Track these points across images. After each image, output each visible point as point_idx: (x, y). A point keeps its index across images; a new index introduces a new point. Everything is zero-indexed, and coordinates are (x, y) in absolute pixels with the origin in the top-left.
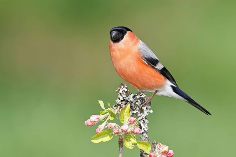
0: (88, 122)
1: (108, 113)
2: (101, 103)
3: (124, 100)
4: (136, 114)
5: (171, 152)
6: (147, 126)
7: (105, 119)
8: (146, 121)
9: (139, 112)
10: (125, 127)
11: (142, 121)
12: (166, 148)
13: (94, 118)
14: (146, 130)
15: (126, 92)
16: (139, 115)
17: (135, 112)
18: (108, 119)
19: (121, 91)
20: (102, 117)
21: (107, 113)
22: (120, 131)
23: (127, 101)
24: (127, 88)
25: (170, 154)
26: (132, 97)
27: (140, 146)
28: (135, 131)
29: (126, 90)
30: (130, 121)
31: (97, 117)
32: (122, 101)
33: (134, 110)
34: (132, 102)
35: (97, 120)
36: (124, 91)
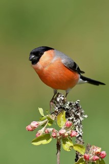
0: (29, 127)
1: (47, 120)
2: (41, 110)
3: (61, 108)
4: (72, 120)
5: (104, 152)
6: (81, 131)
7: (43, 125)
8: (81, 126)
9: (75, 118)
10: (63, 131)
11: (77, 127)
12: (99, 150)
13: (34, 124)
14: (81, 134)
15: (63, 100)
16: (75, 120)
17: (71, 118)
18: (46, 125)
19: (58, 99)
20: (41, 123)
21: (45, 119)
22: (58, 134)
23: (64, 108)
24: (63, 97)
25: (103, 154)
26: (68, 105)
27: (76, 148)
28: (73, 134)
29: (63, 98)
30: (67, 125)
31: (36, 123)
32: (59, 108)
33: (70, 116)
34: (68, 109)
35: (36, 126)
36: (61, 99)
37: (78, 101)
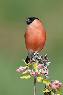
0: (18, 70)
1: (28, 66)
3: (36, 59)
6: (48, 72)
7: (26, 69)
8: (48, 69)
11: (46, 70)
13: (21, 68)
14: (48, 74)
15: (37, 55)
19: (35, 54)
23: (38, 59)
24: (38, 53)
25: (60, 84)
26: (40, 57)
27: (44, 82)
32: (35, 59)
34: (40, 60)
36: (36, 54)
37: (46, 55)
